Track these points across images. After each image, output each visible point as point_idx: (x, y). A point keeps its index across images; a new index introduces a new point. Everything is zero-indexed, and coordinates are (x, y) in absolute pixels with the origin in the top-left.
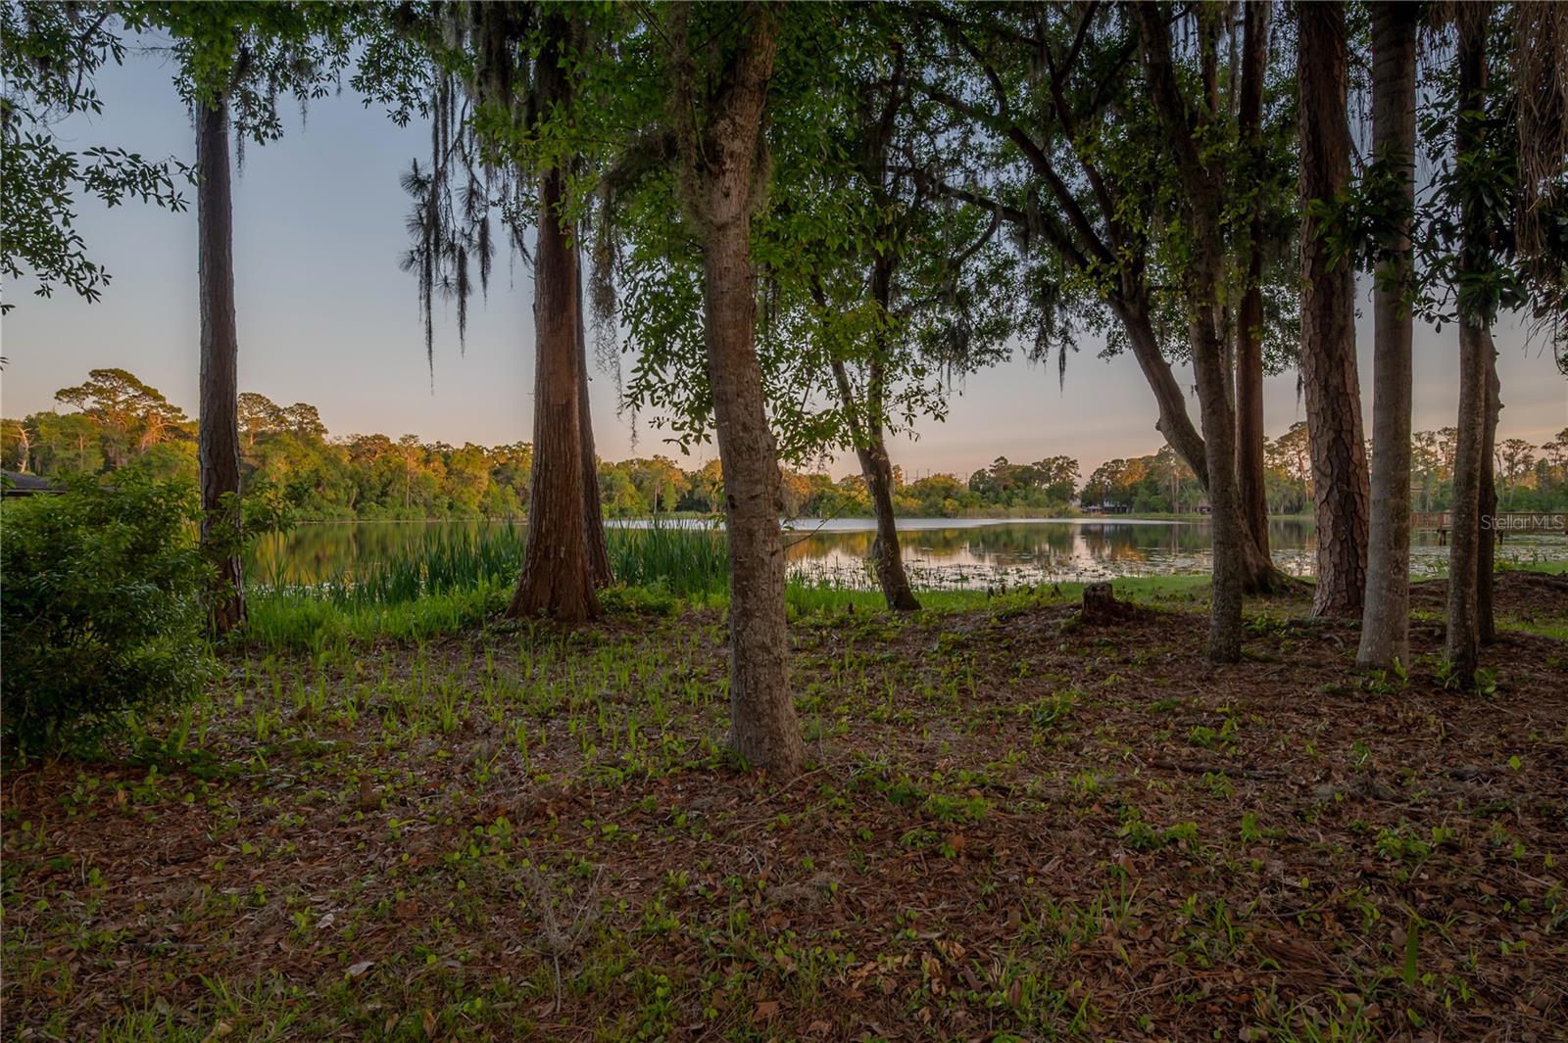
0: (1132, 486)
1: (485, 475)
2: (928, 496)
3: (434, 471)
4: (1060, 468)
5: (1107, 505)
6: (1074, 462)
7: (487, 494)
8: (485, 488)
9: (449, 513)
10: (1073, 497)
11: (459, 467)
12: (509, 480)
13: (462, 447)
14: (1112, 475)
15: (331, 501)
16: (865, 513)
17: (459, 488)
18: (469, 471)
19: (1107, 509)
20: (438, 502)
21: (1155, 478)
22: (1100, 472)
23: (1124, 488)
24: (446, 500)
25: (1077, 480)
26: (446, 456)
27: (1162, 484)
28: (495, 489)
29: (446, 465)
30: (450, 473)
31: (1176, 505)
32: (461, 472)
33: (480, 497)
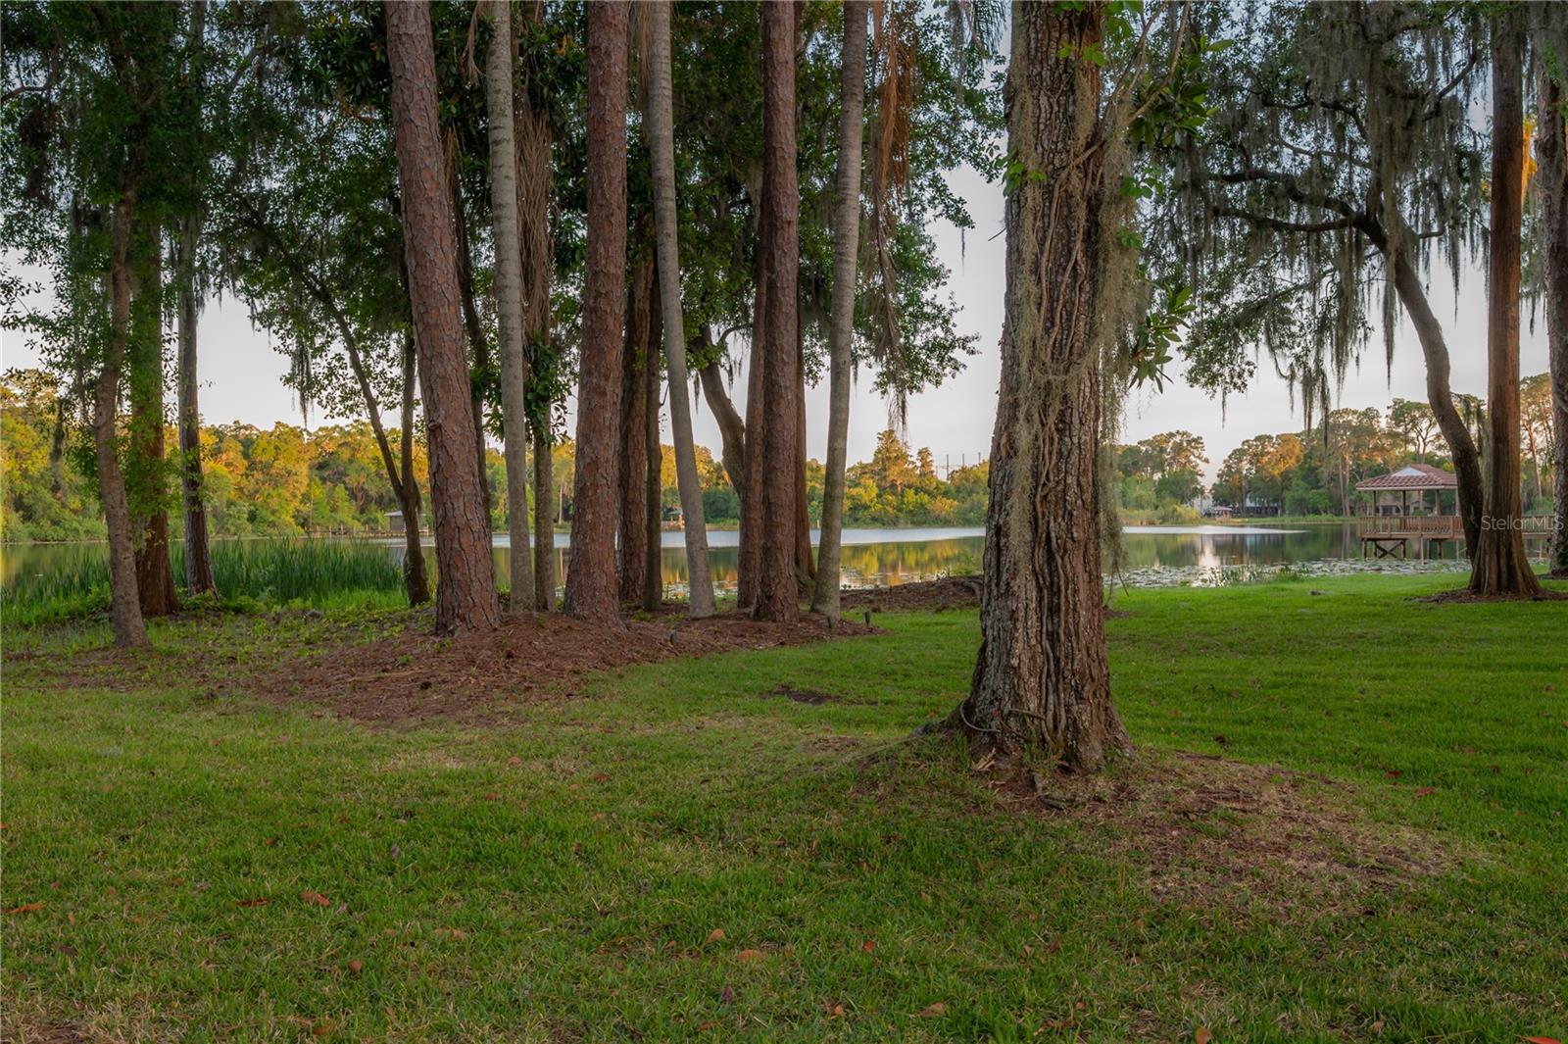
0: (1285, 475)
1: (303, 469)
2: (970, 493)
3: (228, 465)
4: (1179, 449)
5: (1248, 503)
6: (1197, 440)
7: (305, 498)
8: (303, 489)
9: (249, 527)
10: (1199, 492)
11: (264, 458)
12: (340, 476)
13: (271, 429)
14: (1256, 458)
15: (75, 512)
16: (874, 520)
17: (266, 489)
18: (279, 464)
19: (1248, 509)
20: (233, 511)
21: (1314, 463)
22: (1238, 454)
23: (1273, 479)
24: (245, 507)
25: (1202, 466)
26: (247, 444)
27: (1325, 472)
28: (319, 491)
29: (246, 456)
30: (252, 466)
31: (1347, 504)
32: (266, 468)
33: (296, 503)
